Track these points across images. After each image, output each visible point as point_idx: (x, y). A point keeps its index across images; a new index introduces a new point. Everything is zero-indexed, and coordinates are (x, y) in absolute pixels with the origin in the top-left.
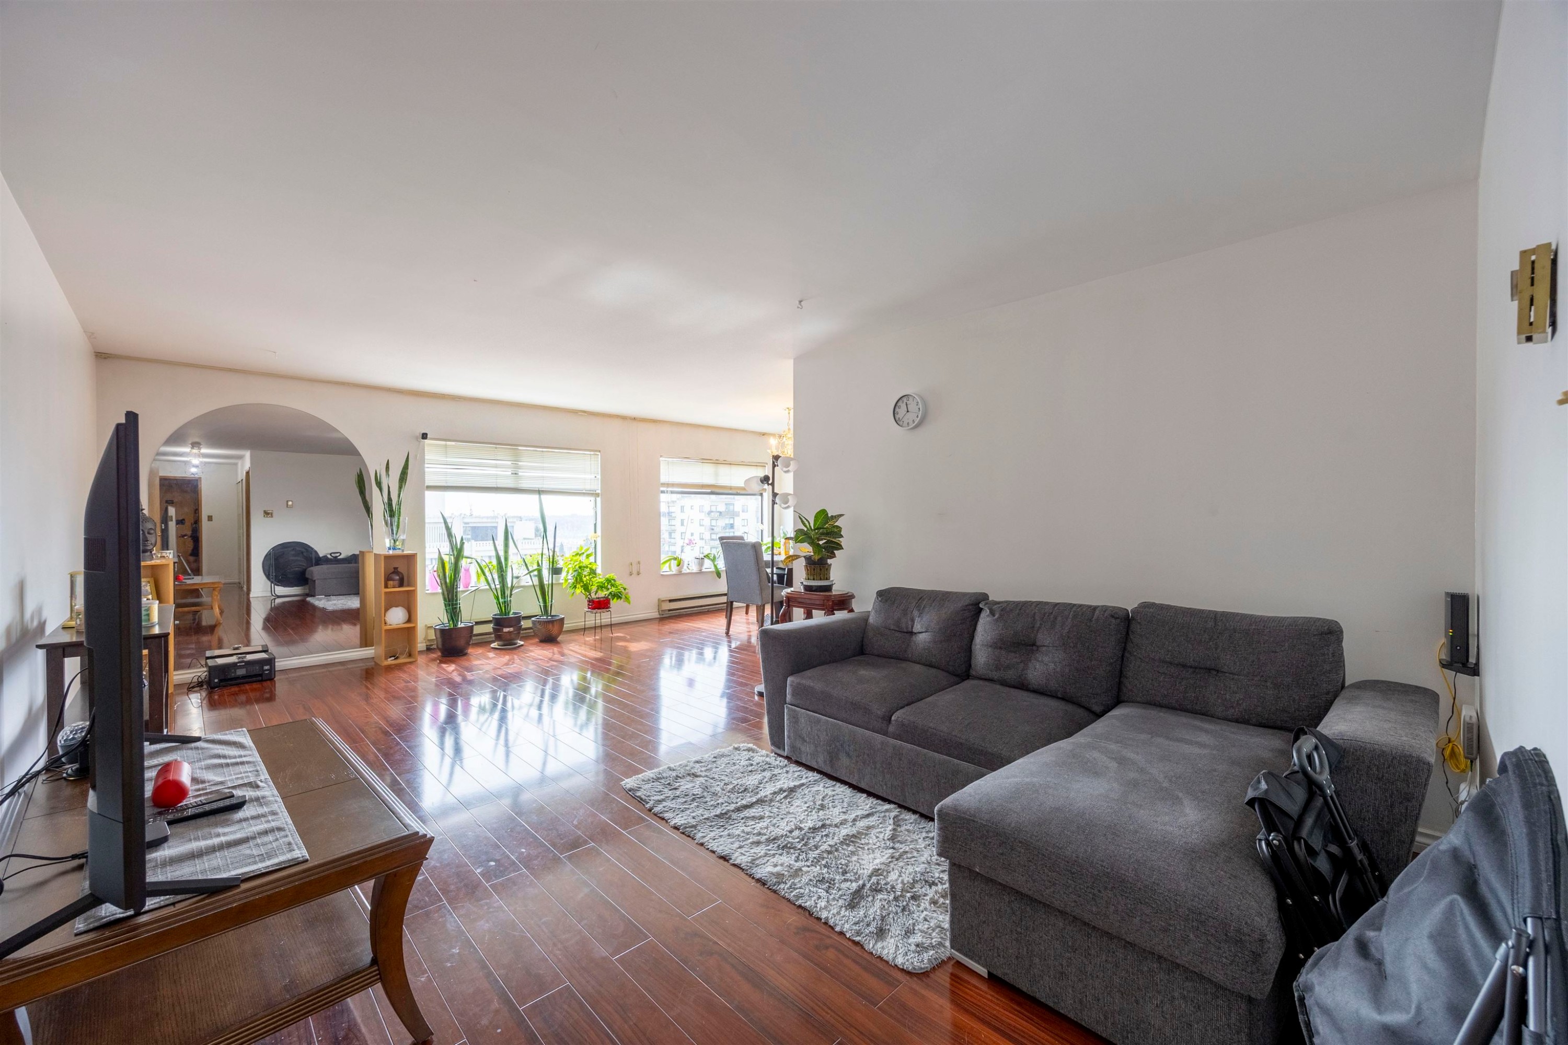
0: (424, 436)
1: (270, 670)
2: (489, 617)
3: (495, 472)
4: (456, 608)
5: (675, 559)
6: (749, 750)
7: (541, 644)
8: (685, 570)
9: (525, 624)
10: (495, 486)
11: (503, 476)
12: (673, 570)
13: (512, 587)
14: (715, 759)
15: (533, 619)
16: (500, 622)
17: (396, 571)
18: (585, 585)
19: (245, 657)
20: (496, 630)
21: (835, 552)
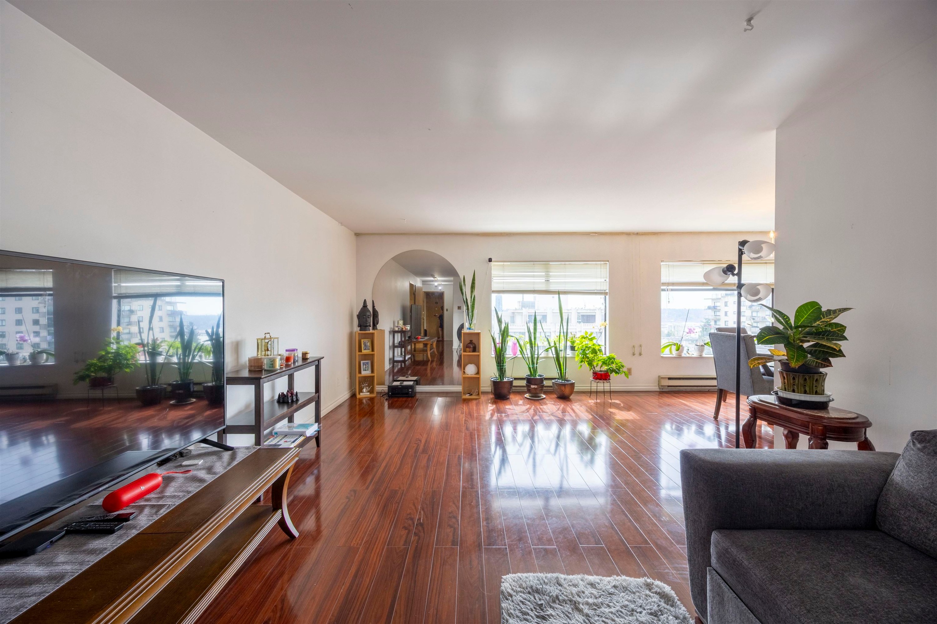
0: (490, 260)
1: (412, 392)
2: (524, 376)
3: (533, 280)
4: (503, 368)
5: (674, 344)
6: (663, 596)
7: (558, 400)
8: (685, 354)
9: (546, 383)
10: (533, 289)
11: (539, 282)
12: (674, 353)
13: (538, 358)
14: (612, 590)
15: (553, 381)
16: (530, 381)
17: (471, 342)
18: (590, 360)
19: (403, 383)
20: (528, 386)
21: (830, 359)
